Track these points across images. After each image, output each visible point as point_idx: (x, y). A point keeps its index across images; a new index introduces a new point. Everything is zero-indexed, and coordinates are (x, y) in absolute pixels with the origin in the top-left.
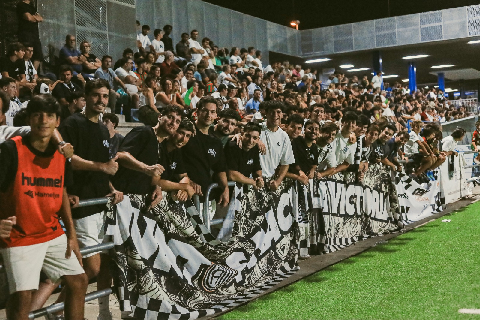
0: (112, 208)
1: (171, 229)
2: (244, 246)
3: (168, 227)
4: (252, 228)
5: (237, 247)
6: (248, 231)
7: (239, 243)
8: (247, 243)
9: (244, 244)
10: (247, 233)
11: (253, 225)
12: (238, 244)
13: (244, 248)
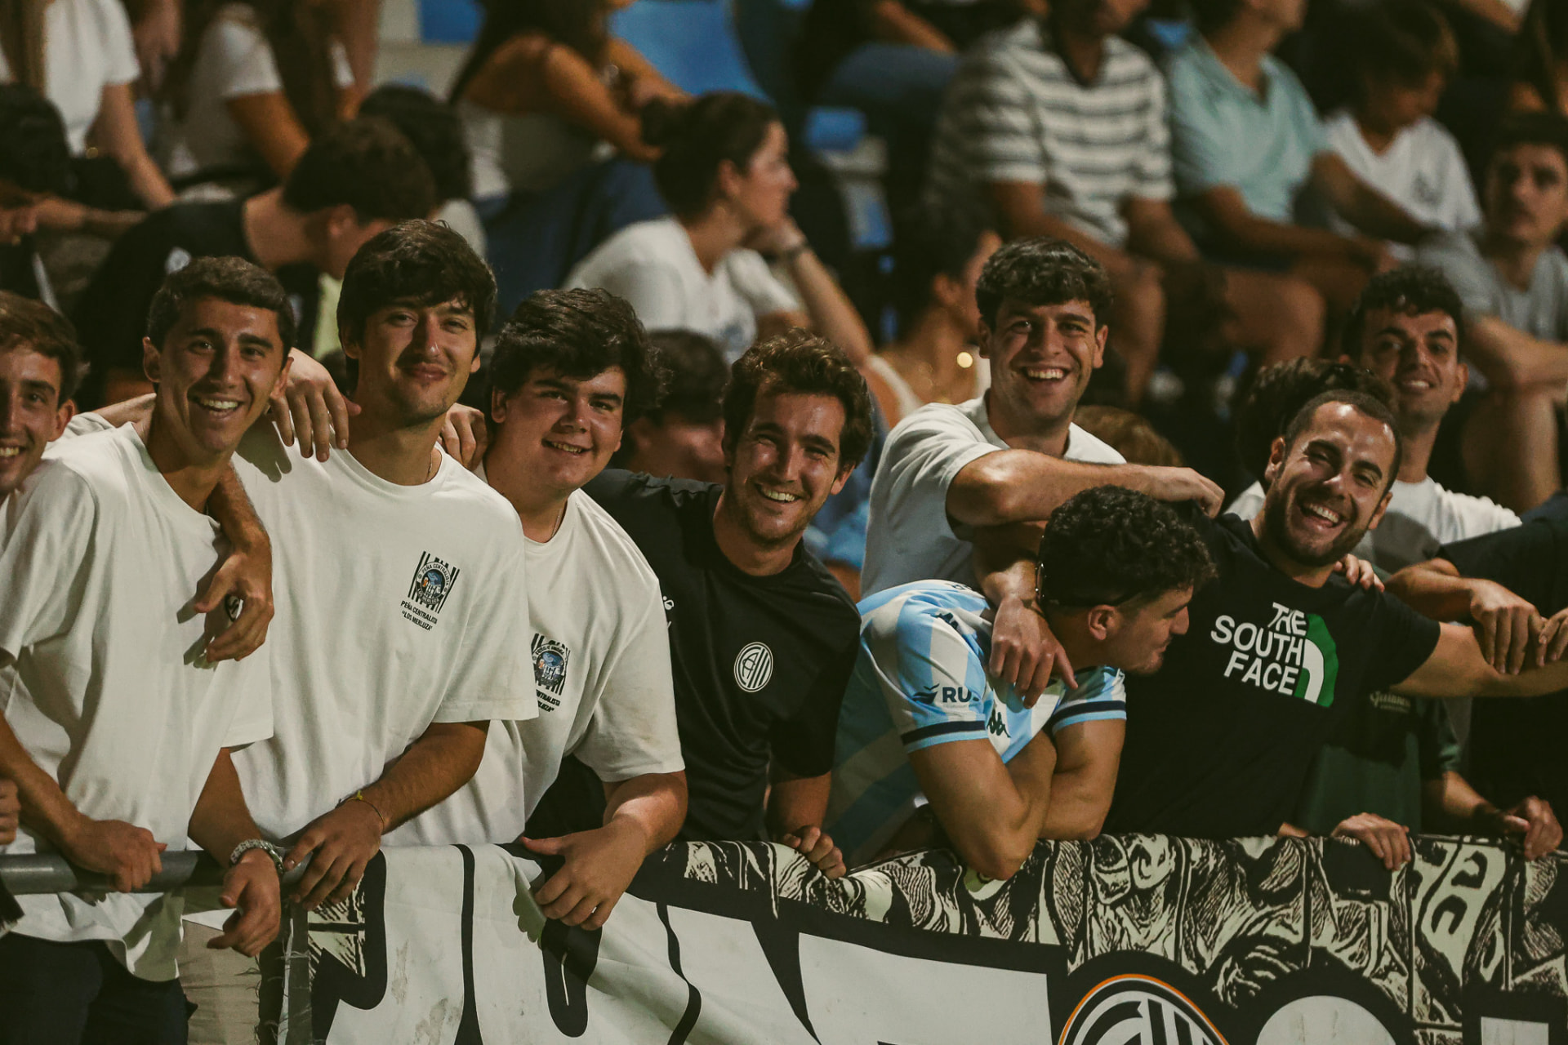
0: (359, 914)
1: (778, 879)
2: (1426, 1020)
3: (764, 869)
4: (1528, 976)
5: (1395, 991)
6: (1498, 971)
7: (1418, 986)
8: (1448, 1021)
9: (1434, 1013)
10: (1487, 974)
11: (1543, 960)
12: (1410, 983)
13: (1417, 1033)
